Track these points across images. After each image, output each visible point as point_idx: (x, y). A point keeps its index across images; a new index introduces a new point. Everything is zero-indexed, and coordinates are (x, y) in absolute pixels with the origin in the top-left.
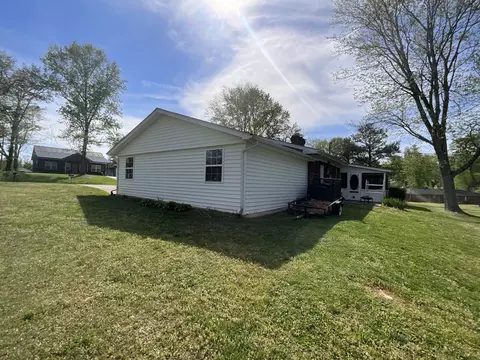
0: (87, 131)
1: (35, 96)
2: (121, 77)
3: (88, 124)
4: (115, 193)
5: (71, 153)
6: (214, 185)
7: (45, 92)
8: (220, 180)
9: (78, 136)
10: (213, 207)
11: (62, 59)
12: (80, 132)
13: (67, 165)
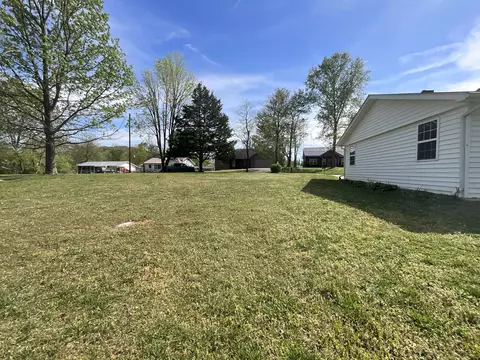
0: (335, 130)
1: (301, 111)
2: (365, 69)
3: (336, 123)
4: (342, 178)
5: (326, 150)
6: (427, 164)
7: (306, 107)
8: (434, 157)
9: (329, 135)
10: (423, 188)
11: (318, 76)
12: (330, 131)
13: (324, 160)
